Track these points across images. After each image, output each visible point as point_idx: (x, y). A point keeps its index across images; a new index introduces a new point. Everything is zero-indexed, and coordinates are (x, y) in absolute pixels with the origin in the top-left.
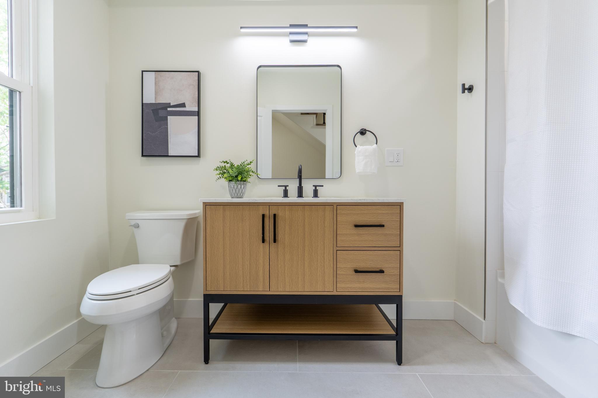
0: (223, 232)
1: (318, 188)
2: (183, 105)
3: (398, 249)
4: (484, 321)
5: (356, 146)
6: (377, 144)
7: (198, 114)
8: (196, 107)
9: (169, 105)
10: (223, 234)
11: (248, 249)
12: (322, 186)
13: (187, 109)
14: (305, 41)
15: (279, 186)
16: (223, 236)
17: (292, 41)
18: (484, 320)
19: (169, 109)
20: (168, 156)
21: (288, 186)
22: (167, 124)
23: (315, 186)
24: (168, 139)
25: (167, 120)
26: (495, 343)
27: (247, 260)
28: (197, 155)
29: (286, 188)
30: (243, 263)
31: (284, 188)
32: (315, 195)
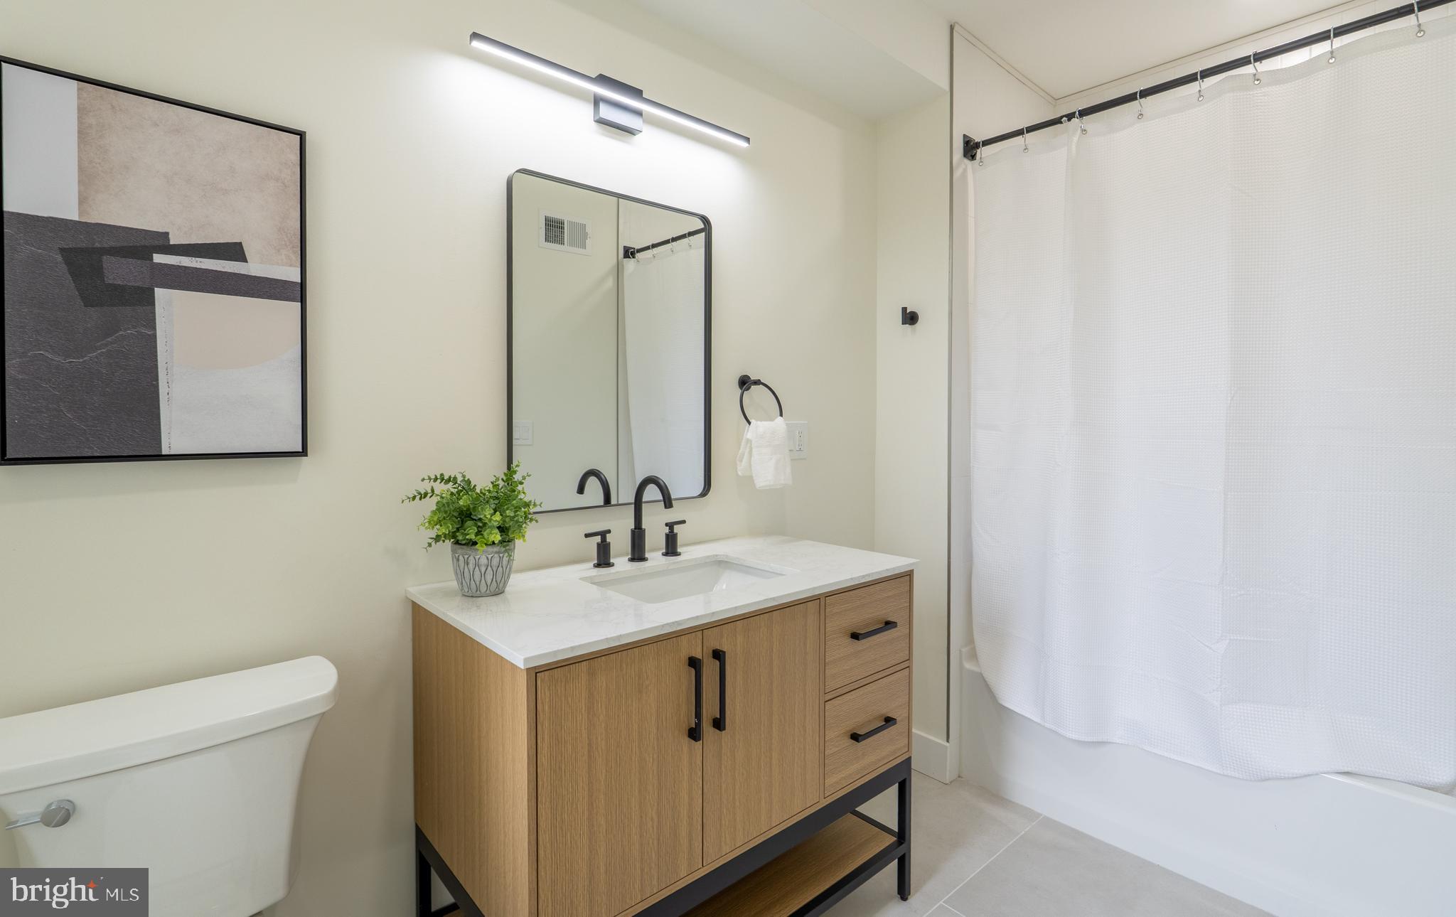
0: (590, 745)
2: (235, 251)
3: (906, 664)
4: (948, 744)
5: (749, 423)
6: (781, 415)
7: (298, 292)
8: (291, 266)
9: (161, 243)
10: (589, 751)
11: (653, 771)
12: (684, 522)
13: (254, 267)
14: (630, 131)
15: (587, 536)
16: (590, 757)
17: (602, 122)
18: (948, 741)
19: (158, 258)
20: (160, 457)
21: (609, 531)
22: (151, 323)
23: (670, 525)
24: (157, 387)
25: (153, 304)
26: (959, 777)
27: (650, 804)
28: (301, 450)
29: (604, 539)
30: (641, 817)
31: (598, 539)
32: (671, 548)
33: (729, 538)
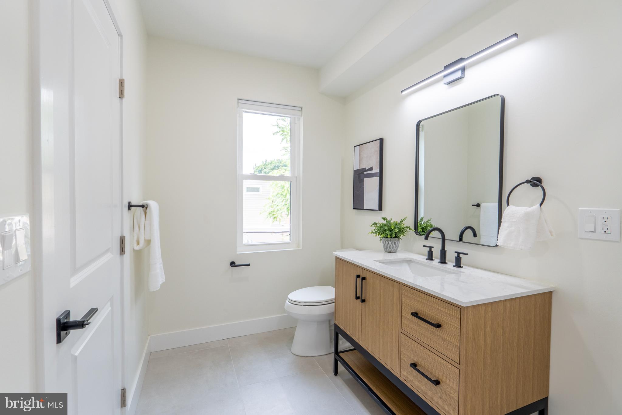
1: (461, 255)
2: (372, 169)
6: (541, 205)
7: (381, 175)
8: (378, 169)
9: (364, 170)
11: (352, 300)
12: (467, 254)
13: (374, 171)
15: (424, 246)
19: (365, 173)
20: (364, 209)
21: (433, 247)
22: (364, 185)
23: (458, 254)
24: (364, 196)
25: (364, 181)
28: (378, 210)
29: (431, 249)
32: (458, 263)
33: (512, 276)
